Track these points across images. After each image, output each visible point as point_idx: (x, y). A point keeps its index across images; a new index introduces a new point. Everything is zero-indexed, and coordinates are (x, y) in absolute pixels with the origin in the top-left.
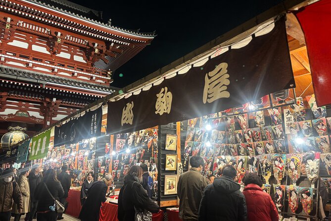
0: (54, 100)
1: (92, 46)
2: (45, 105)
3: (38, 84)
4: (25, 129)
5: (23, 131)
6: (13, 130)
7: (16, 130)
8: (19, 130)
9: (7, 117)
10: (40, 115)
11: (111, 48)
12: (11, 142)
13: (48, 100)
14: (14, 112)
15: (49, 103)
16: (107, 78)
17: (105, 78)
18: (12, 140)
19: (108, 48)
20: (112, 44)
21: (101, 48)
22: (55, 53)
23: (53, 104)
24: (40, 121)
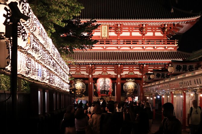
0: (145, 65)
1: (164, 26)
2: (141, 68)
3: (135, 62)
4: (134, 80)
5: (133, 81)
6: (128, 81)
7: (130, 81)
8: (131, 81)
9: (124, 76)
10: (140, 73)
12: (128, 88)
14: (127, 73)
15: (143, 67)
16: (175, 46)
17: (173, 46)
18: (128, 87)
21: (170, 26)
22: (144, 35)
24: (140, 76)
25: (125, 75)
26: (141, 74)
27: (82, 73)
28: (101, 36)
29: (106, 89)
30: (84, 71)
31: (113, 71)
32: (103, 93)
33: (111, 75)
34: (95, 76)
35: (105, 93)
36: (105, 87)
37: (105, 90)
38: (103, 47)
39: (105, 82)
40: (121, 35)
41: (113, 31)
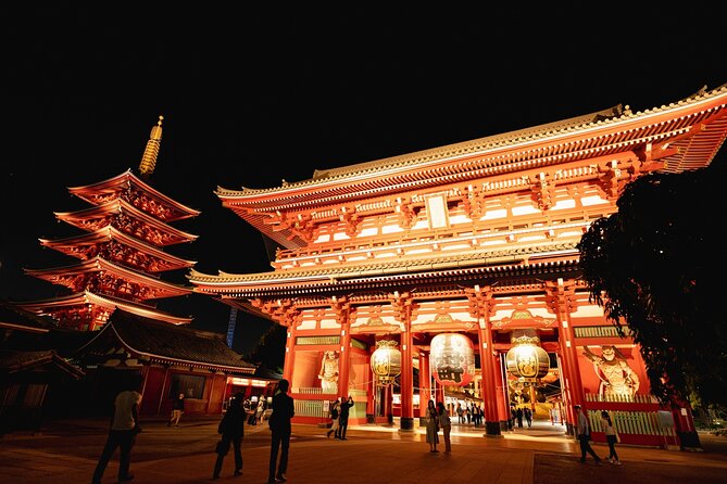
0: (560, 281)
1: (607, 168)
2: (550, 293)
3: (518, 262)
4: (535, 338)
5: (533, 342)
6: (519, 343)
7: (522, 342)
8: (527, 342)
10: (549, 312)
11: (648, 155)
12: (518, 361)
13: (550, 284)
14: (510, 315)
15: (555, 290)
18: (520, 359)
19: (642, 158)
20: (649, 147)
21: (629, 165)
22: (546, 208)
23: (561, 290)
24: (551, 322)
25: (503, 320)
26: (554, 316)
27: (385, 320)
28: (431, 226)
29: (452, 366)
30: (389, 315)
31: (467, 310)
32: (445, 378)
33: (460, 322)
34: (416, 327)
35: (450, 378)
36: (447, 358)
37: (447, 368)
38: (431, 246)
39: (447, 344)
40: (483, 219)
41: (460, 214)
